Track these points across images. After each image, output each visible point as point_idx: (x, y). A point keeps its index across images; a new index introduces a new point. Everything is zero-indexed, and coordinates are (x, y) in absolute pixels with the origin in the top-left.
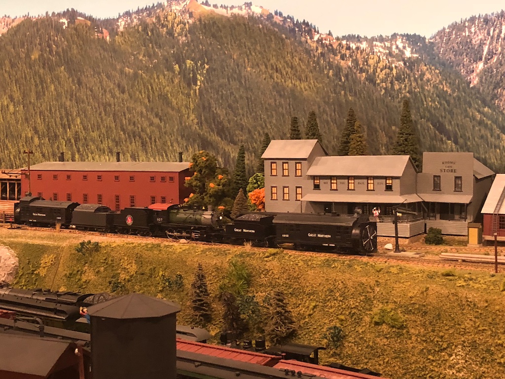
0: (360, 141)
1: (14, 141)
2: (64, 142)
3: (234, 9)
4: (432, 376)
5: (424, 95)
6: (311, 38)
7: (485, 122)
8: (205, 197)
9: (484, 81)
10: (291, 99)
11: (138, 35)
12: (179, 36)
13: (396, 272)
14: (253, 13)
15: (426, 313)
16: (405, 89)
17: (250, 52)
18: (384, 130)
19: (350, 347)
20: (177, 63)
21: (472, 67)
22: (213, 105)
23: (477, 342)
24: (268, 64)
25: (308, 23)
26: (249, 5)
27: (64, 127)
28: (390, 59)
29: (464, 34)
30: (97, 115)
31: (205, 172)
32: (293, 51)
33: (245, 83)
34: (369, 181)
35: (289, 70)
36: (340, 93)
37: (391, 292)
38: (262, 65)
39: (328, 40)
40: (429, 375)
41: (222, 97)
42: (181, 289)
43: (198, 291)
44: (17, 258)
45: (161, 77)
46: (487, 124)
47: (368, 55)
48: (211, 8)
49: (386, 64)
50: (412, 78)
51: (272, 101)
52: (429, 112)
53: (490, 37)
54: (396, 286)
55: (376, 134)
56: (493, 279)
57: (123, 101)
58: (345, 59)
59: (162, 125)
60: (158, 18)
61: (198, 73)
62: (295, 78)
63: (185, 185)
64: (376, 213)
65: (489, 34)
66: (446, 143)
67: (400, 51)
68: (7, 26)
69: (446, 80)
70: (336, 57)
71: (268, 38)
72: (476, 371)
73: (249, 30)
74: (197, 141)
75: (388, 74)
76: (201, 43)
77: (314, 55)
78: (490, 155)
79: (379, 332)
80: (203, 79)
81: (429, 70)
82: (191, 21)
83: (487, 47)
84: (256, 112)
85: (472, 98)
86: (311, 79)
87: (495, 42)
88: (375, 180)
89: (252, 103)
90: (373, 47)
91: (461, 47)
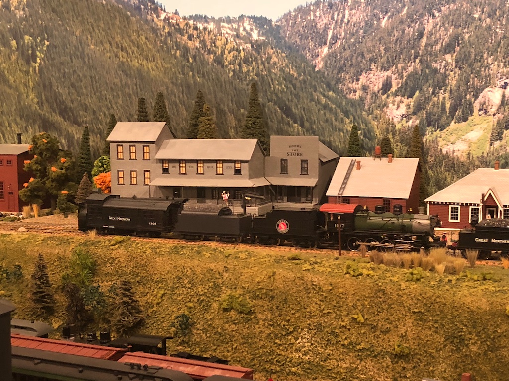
0: (208, 124)
4: (280, 360)
5: (272, 78)
6: (158, 16)
7: (330, 106)
8: (47, 182)
9: (328, 65)
10: (137, 80)
12: (16, 9)
13: (244, 258)
15: (273, 297)
16: (253, 72)
17: (93, 29)
18: (233, 113)
19: (198, 334)
20: (15, 38)
21: (317, 51)
22: (55, 83)
23: (322, 325)
24: (112, 42)
28: (237, 41)
29: (309, 18)
31: (46, 155)
32: (139, 29)
33: (89, 61)
34: (218, 165)
35: (135, 49)
36: (188, 74)
37: (239, 277)
38: (106, 43)
39: (175, 19)
40: (275, 360)
41: (64, 76)
42: (20, 281)
43: (39, 283)
46: (332, 107)
47: (216, 36)
49: (234, 46)
51: (117, 81)
52: (276, 95)
53: (334, 22)
54: (244, 272)
55: (225, 116)
56: (337, 262)
58: (193, 39)
61: (38, 50)
62: (141, 58)
63: (24, 169)
64: (226, 196)
65: (333, 19)
66: (293, 127)
67: (247, 33)
69: (293, 64)
70: (183, 37)
71: (112, 15)
72: (321, 354)
73: (92, 5)
74: (38, 122)
75: (236, 56)
76: (40, 18)
77: (161, 34)
78: (334, 139)
79: (227, 318)
80: (43, 56)
81: (276, 53)
83: (331, 31)
84: (101, 92)
85: (317, 82)
86: (159, 59)
87: (338, 27)
88: (224, 164)
89: (96, 82)
90: (220, 28)
91: (306, 31)
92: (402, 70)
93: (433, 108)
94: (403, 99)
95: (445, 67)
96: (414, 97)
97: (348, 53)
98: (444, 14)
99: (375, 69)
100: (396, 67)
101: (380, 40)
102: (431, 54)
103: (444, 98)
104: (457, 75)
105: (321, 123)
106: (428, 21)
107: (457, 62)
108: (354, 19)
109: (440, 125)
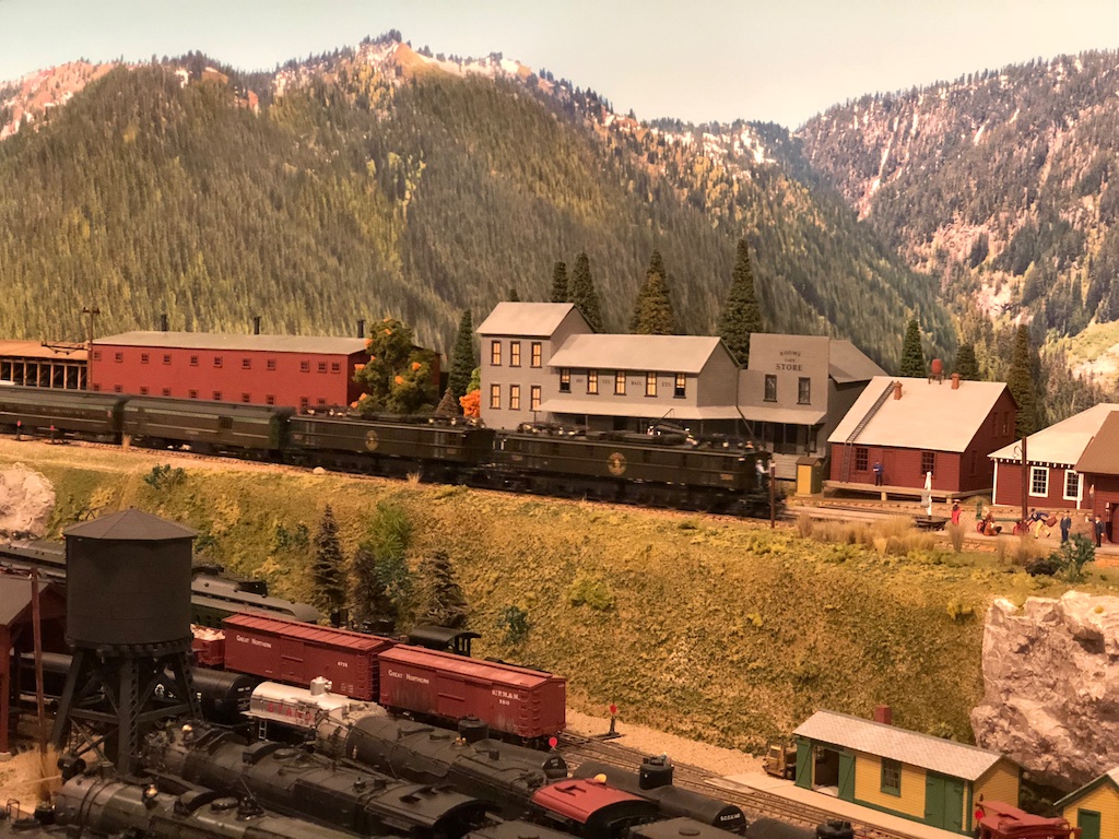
1: (86, 291)
2: (174, 296)
3: (472, 64)
4: (643, 683)
5: (783, 232)
6: (601, 121)
7: (881, 285)
8: (388, 402)
9: (879, 210)
10: (562, 231)
11: (307, 105)
12: (377, 108)
14: (504, 72)
16: (752, 220)
17: (497, 142)
18: (717, 293)
19: (536, 641)
20: (373, 157)
21: (861, 185)
22: (430, 236)
23: (707, 629)
24: (526, 165)
25: (595, 94)
26: (496, 57)
27: (175, 268)
28: (729, 166)
29: (851, 126)
30: (233, 248)
31: (390, 356)
32: (569, 144)
33: (487, 197)
35: (561, 177)
36: (645, 223)
37: (601, 553)
38: (516, 166)
39: (629, 126)
40: (637, 683)
41: (446, 224)
42: (304, 551)
44: (53, 493)
45: (344, 181)
46: (883, 288)
47: (694, 156)
48: (434, 60)
49: (723, 175)
50: (764, 202)
51: (529, 232)
52: (791, 263)
53: (892, 134)
54: (610, 544)
57: (277, 224)
58: (656, 161)
59: (342, 269)
60: (343, 75)
61: (408, 178)
62: (571, 193)
63: (356, 379)
65: (891, 127)
66: (817, 321)
67: (746, 151)
68: (84, 78)
69: (819, 207)
70: (640, 158)
71: (528, 118)
72: (701, 675)
73: (497, 101)
74: (401, 302)
75: (725, 192)
76: (414, 123)
77: (604, 152)
78: (886, 346)
79: (577, 617)
80: (415, 187)
81: (792, 188)
82: (398, 83)
83: (887, 151)
84: (502, 252)
85: (860, 240)
86: (598, 193)
87: (900, 143)
88: (659, 378)
89: (496, 235)
90: (702, 142)
91: (845, 150)
92: (1007, 224)
93: (1059, 294)
94: (1006, 275)
95: (1082, 219)
96: (1027, 272)
97: (913, 191)
98: (1083, 123)
99: (959, 221)
100: (997, 218)
101: (970, 168)
102: (1057, 197)
103: (1079, 276)
104: (1102, 234)
105: (866, 315)
106: (1055, 135)
107: (1103, 210)
108: (927, 130)
109: (1070, 325)
